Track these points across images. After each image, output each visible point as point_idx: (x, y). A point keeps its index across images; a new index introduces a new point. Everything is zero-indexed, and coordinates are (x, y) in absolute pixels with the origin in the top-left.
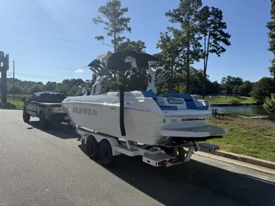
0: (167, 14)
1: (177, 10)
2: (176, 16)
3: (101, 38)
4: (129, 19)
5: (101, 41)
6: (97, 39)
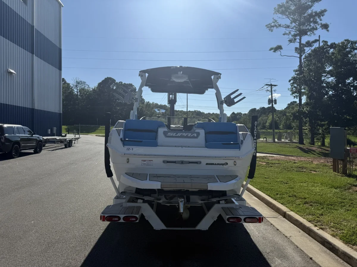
3: (279, 48)
4: (325, 11)
6: (273, 50)
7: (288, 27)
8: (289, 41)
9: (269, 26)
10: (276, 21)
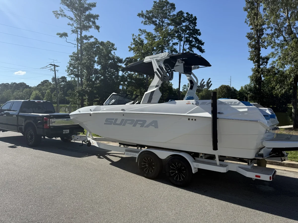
0: (139, 15)
1: (151, 12)
2: (149, 18)
3: (65, 35)
4: (98, 16)
5: (64, 38)
6: (60, 35)
7: (72, 19)
8: (72, 31)
9: (56, 13)
10: (62, 11)
